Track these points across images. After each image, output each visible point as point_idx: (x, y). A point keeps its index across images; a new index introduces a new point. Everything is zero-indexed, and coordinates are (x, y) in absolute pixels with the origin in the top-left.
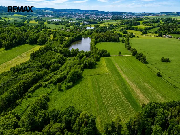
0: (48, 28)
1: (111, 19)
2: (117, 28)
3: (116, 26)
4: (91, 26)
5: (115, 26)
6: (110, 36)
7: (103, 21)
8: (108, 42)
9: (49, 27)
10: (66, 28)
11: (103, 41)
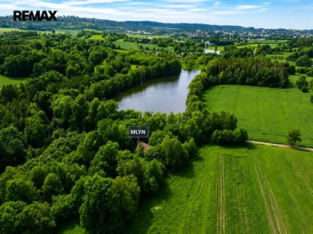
0: (117, 46)
1: (266, 39)
2: (281, 54)
3: (277, 50)
4: (216, 48)
5: (274, 50)
6: (257, 66)
7: (246, 41)
8: (249, 84)
9: (119, 46)
10: (156, 49)
11: (234, 82)
